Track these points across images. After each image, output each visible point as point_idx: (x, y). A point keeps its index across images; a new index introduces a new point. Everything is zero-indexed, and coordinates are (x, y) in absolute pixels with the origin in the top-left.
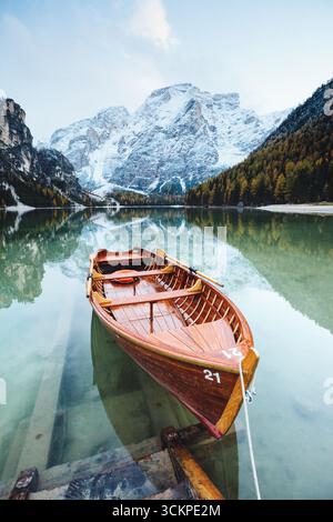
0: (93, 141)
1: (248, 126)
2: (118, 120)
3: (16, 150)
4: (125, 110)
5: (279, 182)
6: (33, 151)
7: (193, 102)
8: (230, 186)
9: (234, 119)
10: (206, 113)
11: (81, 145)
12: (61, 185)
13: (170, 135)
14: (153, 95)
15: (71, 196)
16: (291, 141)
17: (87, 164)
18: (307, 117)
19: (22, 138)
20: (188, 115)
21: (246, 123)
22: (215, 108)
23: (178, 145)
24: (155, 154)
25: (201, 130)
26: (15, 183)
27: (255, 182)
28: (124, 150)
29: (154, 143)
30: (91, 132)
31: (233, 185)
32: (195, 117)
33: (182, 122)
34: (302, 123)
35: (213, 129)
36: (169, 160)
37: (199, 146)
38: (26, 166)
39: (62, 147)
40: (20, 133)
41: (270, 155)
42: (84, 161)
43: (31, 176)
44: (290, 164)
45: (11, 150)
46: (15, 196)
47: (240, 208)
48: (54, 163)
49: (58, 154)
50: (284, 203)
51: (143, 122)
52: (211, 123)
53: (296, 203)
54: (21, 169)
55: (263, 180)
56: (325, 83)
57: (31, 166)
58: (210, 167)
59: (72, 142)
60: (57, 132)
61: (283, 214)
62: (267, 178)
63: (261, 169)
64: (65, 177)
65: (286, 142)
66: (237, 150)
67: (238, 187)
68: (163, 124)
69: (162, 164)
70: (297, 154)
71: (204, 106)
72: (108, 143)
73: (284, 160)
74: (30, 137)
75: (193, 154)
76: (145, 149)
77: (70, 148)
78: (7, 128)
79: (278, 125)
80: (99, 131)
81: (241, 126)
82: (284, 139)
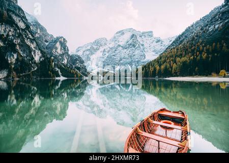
0: (92, 51)
1: (158, 43)
2: (103, 43)
3: (62, 55)
4: (106, 39)
5: (174, 67)
6: (68, 55)
7: (133, 35)
8: (152, 69)
9: (151, 41)
10: (139, 39)
11: (88, 53)
12: (79, 69)
13: (124, 48)
14: (117, 33)
15: (82, 73)
16: (177, 49)
17: (90, 60)
18: (184, 39)
19: (65, 51)
20: (132, 40)
21: (157, 42)
22: (143, 37)
23: (128, 52)
24: (118, 56)
25: (137, 45)
26: (60, 68)
27: (163, 67)
28: (105, 54)
29: (118, 51)
30: (92, 47)
31: (153, 69)
32: (134, 41)
33: (129, 43)
34: (182, 42)
35: (143, 45)
36: (124, 58)
37: (137, 52)
38: (65, 61)
39: (80, 54)
40: (65, 48)
41: (169, 55)
42: (89, 59)
43: (67, 65)
44: (178, 59)
45: (60, 55)
46: (60, 73)
47: (157, 79)
48: (76, 60)
49: (78, 56)
50: (178, 76)
51: (113, 43)
52: (141, 43)
53: (183, 76)
54: (63, 62)
55: (166, 66)
56: (190, 26)
57: (68, 61)
58: (142, 61)
59: (84, 51)
60: (79, 48)
61: (177, 81)
62: (168, 65)
63: (165, 61)
64: (81, 65)
65: (175, 50)
66: (154, 53)
67: (155, 69)
68: (121, 44)
69: (121, 60)
70: (181, 55)
71: (138, 37)
72: (99, 52)
73: (175, 57)
74: (68, 50)
75: (134, 55)
76: (114, 54)
77: (83, 54)
78: (60, 47)
79: (171, 43)
80: (95, 47)
81: (155, 43)
82: (174, 48)
